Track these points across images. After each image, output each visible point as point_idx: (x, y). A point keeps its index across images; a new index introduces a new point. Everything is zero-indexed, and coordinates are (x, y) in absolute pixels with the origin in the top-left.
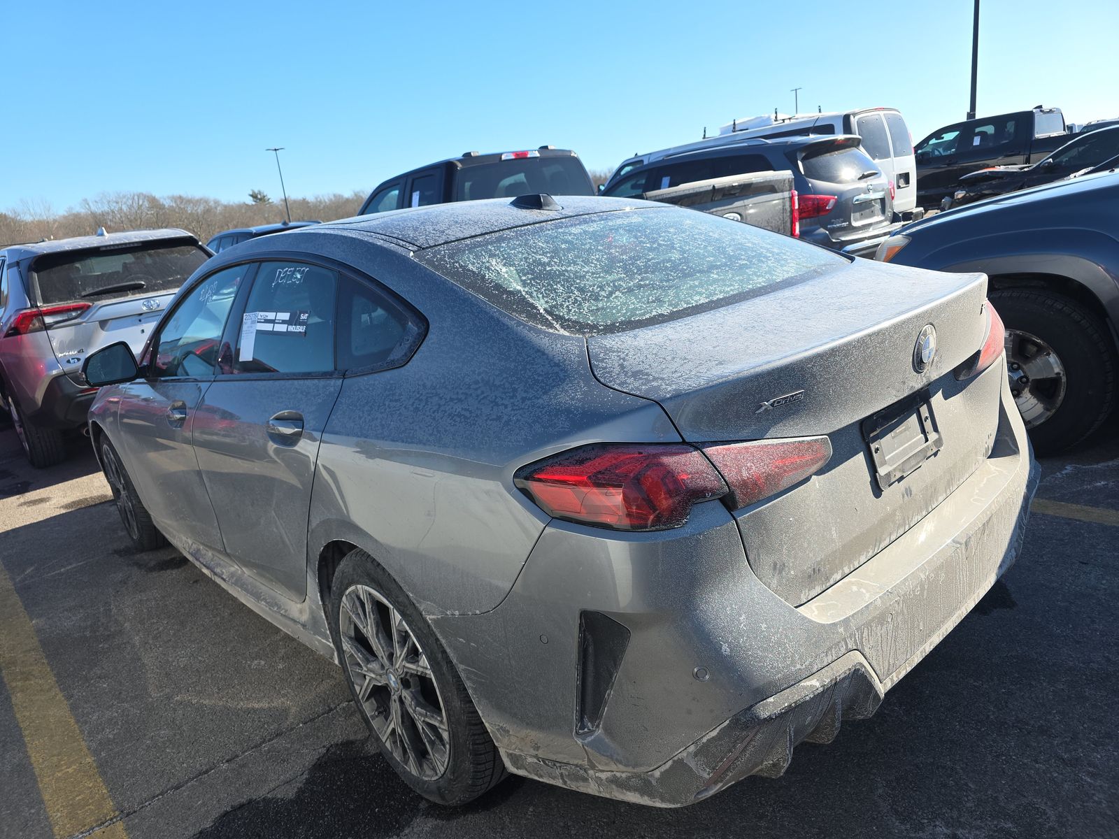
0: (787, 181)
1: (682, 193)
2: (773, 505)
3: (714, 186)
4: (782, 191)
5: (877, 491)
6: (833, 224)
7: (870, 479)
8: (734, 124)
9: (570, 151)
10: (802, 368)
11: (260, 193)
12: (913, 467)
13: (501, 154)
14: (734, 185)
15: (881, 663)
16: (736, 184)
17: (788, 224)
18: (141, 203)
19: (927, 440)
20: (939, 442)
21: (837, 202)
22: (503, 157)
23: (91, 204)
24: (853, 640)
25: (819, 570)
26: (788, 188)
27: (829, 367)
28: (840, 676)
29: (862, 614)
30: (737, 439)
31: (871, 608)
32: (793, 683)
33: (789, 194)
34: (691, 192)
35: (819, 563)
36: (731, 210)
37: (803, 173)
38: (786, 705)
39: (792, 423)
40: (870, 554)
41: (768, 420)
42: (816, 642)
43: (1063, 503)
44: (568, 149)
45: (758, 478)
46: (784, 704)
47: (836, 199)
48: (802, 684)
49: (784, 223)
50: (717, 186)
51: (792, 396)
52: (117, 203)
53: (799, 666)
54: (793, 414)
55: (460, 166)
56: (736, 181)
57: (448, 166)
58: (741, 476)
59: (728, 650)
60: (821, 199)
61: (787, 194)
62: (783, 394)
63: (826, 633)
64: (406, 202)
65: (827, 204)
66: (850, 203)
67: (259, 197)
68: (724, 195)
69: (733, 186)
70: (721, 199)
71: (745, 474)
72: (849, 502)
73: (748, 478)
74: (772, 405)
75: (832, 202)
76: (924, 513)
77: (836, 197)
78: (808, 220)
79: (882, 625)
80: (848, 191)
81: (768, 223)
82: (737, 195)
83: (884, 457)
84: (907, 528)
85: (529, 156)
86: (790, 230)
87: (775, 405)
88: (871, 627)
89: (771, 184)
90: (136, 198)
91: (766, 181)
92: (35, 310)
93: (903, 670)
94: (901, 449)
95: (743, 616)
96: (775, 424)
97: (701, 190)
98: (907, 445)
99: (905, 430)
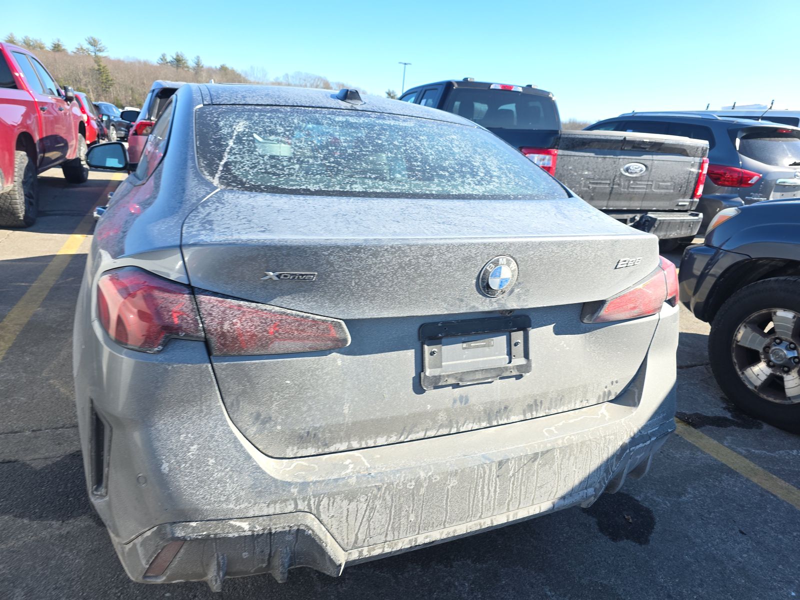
0: (700, 149)
1: (594, 137)
2: (262, 363)
3: (625, 138)
4: (694, 156)
5: (418, 388)
6: (751, 196)
7: (414, 375)
8: (734, 106)
9: (549, 93)
10: (316, 253)
11: (393, 92)
12: (477, 380)
13: (491, 84)
14: (645, 140)
15: (345, 534)
16: (648, 140)
17: (692, 185)
18: (319, 83)
19: (510, 362)
20: (526, 368)
21: (761, 179)
22: (492, 87)
23: (290, 78)
24: (306, 503)
25: (315, 435)
26: (700, 155)
27: (351, 260)
28: (276, 528)
29: (327, 484)
30: (238, 296)
31: (341, 483)
32: (222, 517)
33: (700, 160)
34: (603, 138)
35: (315, 429)
36: (638, 161)
37: (738, 149)
38: (204, 533)
39: (302, 299)
40: (393, 439)
41: (274, 289)
42: (260, 492)
43: (774, 476)
44: (548, 91)
45: (241, 335)
46: (203, 532)
47: (760, 177)
48: (232, 522)
49: (688, 182)
50: (627, 138)
51: (302, 275)
52: (305, 80)
53: (231, 506)
54: (305, 291)
55: (456, 86)
56: (649, 139)
57: (449, 85)
58: (222, 328)
59: (167, 469)
60: (745, 173)
61: (698, 160)
62: (293, 270)
63: (276, 487)
64: (418, 101)
65: (751, 178)
66: (773, 183)
67: (392, 95)
68: (634, 147)
69: (643, 141)
70: (630, 150)
71: (226, 326)
72: (377, 387)
73: (228, 332)
74: (278, 276)
75: (755, 179)
76: (484, 424)
77: (761, 175)
78: (730, 188)
79: (350, 501)
80: (774, 172)
81: (671, 178)
82: (647, 149)
83: (442, 362)
84: (454, 430)
85: (513, 89)
86: (692, 189)
87: (282, 277)
88: (334, 499)
89: (682, 148)
90: (317, 80)
91: (678, 145)
92: (148, 121)
93: (380, 548)
94: (470, 361)
95: (195, 447)
96: (283, 295)
97: (612, 138)
98: (481, 359)
99: (484, 346)
